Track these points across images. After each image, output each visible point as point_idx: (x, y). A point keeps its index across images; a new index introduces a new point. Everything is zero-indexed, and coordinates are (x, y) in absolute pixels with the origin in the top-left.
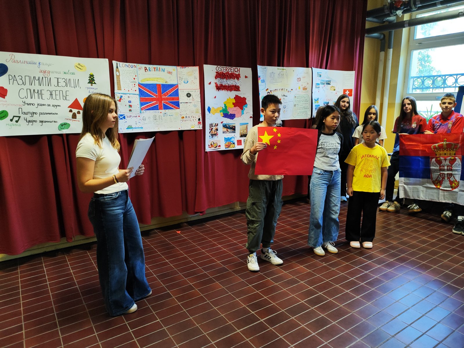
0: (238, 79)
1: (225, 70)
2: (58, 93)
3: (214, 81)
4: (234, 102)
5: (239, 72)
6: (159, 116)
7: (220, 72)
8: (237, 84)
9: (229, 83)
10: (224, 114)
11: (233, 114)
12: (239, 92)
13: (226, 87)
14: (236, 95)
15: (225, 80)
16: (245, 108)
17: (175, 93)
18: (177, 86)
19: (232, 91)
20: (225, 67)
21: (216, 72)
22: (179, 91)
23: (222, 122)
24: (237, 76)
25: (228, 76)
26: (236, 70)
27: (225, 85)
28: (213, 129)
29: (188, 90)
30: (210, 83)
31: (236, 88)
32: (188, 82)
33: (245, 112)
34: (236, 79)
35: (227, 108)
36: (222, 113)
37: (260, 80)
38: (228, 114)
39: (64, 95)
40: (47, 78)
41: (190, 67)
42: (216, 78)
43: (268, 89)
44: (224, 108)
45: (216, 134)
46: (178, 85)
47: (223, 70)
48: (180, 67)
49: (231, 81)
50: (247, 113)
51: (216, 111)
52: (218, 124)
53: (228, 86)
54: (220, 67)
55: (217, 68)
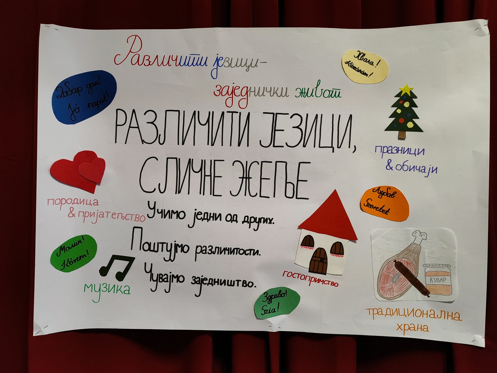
2: (268, 170)
39: (292, 178)
40: (236, 116)
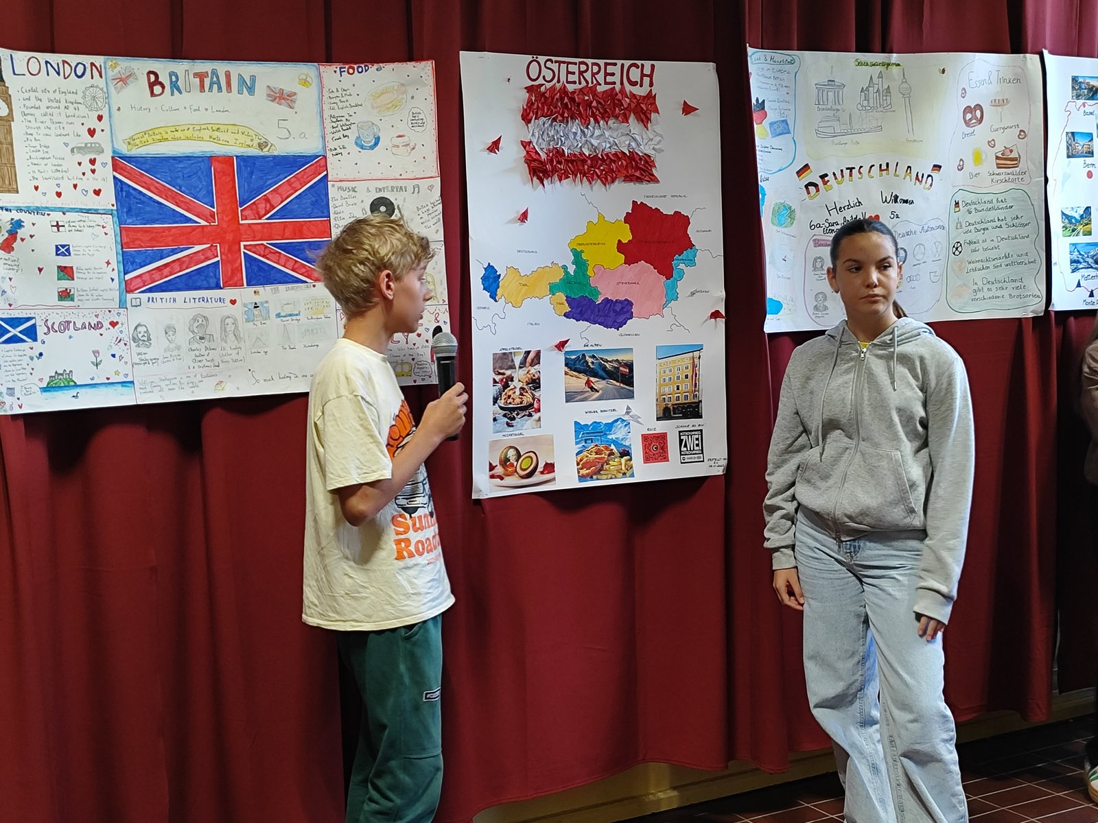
0: (644, 119)
1: (575, 78)
3: (513, 132)
4: (627, 237)
5: (651, 84)
6: (223, 321)
7: (549, 85)
8: (639, 145)
9: (595, 143)
10: (570, 301)
11: (621, 302)
12: (652, 185)
13: (584, 162)
14: (634, 203)
15: (575, 127)
16: (682, 266)
17: (307, 201)
18: (318, 163)
19: (613, 181)
20: (577, 60)
21: (530, 89)
22: (332, 192)
23: (561, 345)
24: (638, 104)
25: (589, 104)
26: (635, 74)
27: (577, 151)
28: (512, 379)
29: (380, 184)
30: (494, 147)
31: (638, 168)
32: (377, 140)
33: (683, 287)
34: (632, 119)
35: (590, 273)
36: (561, 297)
37: (766, 122)
38: (591, 302)
41: (389, 67)
42: (526, 118)
43: (806, 167)
44: (572, 269)
45: (531, 405)
46: (325, 157)
47: (563, 79)
48: (339, 65)
49: (607, 134)
50: (693, 294)
51: (528, 285)
52: (538, 353)
53: (594, 159)
54: (549, 64)
55: (534, 68)
